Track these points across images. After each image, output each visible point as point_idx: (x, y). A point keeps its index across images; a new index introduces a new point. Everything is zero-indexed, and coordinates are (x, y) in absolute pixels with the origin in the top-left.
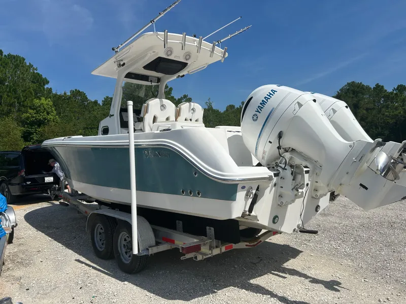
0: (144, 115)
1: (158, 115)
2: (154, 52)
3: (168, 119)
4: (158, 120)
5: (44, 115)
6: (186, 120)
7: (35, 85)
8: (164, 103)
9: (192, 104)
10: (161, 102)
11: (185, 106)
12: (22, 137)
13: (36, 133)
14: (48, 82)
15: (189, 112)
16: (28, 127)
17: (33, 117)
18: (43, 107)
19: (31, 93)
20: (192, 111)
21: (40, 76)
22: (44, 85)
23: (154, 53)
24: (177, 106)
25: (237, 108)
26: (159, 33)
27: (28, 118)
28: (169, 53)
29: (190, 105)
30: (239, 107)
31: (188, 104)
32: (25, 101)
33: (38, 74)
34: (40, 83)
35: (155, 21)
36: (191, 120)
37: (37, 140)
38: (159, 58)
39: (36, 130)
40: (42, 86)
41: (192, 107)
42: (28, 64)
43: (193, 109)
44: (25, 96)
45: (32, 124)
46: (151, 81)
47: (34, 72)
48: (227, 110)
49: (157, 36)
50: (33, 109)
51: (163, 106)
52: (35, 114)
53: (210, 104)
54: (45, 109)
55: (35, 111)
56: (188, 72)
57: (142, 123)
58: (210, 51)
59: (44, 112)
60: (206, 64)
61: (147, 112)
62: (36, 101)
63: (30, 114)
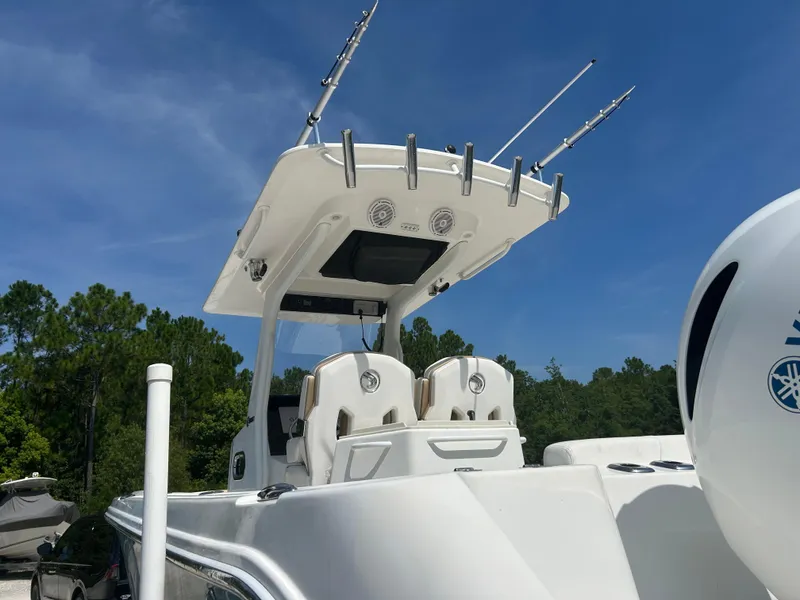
0: (307, 414)
1: (352, 409)
2: (336, 217)
3: (389, 418)
4: (356, 424)
5: (230, 423)
6: (455, 416)
7: (218, 367)
8: (371, 367)
9: (471, 360)
10: (363, 363)
11: (446, 372)
12: (188, 469)
13: (214, 459)
14: (241, 360)
15: (463, 387)
16: (201, 449)
17: (211, 428)
18: (229, 406)
19: (210, 383)
20: (473, 385)
21: (228, 349)
22: (235, 365)
23: (338, 222)
24: (418, 374)
25: (618, 373)
26: (327, 145)
27: (200, 431)
28: (383, 215)
29: (464, 367)
30: (621, 371)
31: (455, 362)
32: (199, 398)
33: (225, 346)
34: (228, 363)
35: (318, 115)
36: (471, 415)
37: (215, 474)
38: (355, 233)
39: (215, 454)
40: (230, 368)
41: (471, 373)
42: (210, 331)
43: (475, 379)
44: (200, 390)
45: (208, 442)
46: (360, 313)
47: (218, 344)
48: (595, 379)
49: (323, 154)
50: (211, 413)
51: (369, 379)
52: (214, 421)
53: (555, 369)
54: (232, 410)
55: (215, 416)
56: (461, 274)
57: (301, 441)
58: (506, 188)
59: (230, 416)
60: (507, 242)
61: (314, 401)
62: (218, 398)
63: (206, 422)
